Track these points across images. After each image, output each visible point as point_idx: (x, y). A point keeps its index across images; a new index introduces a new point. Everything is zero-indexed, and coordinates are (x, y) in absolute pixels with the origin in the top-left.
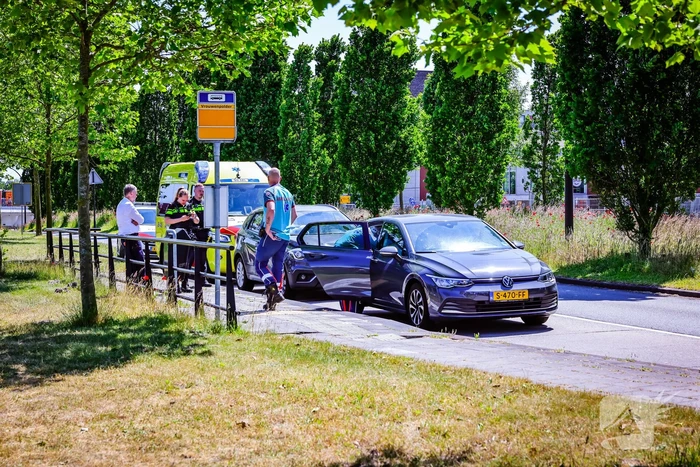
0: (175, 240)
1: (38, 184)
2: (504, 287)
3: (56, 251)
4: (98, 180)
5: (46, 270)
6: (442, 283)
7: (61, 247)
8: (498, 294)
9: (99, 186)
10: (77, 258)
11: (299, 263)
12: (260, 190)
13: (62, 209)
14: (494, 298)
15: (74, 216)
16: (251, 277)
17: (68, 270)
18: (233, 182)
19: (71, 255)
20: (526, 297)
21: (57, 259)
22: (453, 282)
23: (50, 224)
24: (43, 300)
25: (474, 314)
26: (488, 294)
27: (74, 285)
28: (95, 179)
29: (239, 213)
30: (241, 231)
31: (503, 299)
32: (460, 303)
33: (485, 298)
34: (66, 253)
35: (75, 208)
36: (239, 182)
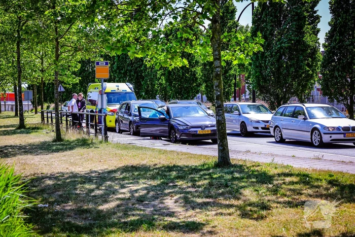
0: (89, 113)
1: (36, 91)
2: (202, 129)
3: (46, 119)
4: (63, 90)
5: (42, 126)
6: (181, 128)
7: (47, 118)
8: (199, 131)
9: (63, 92)
10: (54, 121)
11: (138, 122)
12: (128, 94)
13: (47, 102)
14: (199, 133)
15: (53, 106)
16: (121, 128)
17: (50, 127)
18: (116, 91)
19: (52, 120)
20: (210, 132)
21: (46, 122)
22: (185, 127)
23: (42, 108)
24: (42, 135)
25: (192, 138)
26: (196, 131)
27: (53, 131)
28: (61, 89)
29: (118, 104)
30: (118, 110)
31: (201, 133)
32: (187, 135)
33: (195, 133)
34: (50, 120)
35: (53, 102)
36: (119, 91)
